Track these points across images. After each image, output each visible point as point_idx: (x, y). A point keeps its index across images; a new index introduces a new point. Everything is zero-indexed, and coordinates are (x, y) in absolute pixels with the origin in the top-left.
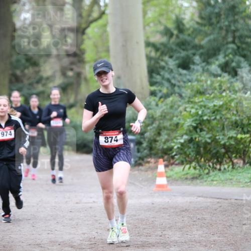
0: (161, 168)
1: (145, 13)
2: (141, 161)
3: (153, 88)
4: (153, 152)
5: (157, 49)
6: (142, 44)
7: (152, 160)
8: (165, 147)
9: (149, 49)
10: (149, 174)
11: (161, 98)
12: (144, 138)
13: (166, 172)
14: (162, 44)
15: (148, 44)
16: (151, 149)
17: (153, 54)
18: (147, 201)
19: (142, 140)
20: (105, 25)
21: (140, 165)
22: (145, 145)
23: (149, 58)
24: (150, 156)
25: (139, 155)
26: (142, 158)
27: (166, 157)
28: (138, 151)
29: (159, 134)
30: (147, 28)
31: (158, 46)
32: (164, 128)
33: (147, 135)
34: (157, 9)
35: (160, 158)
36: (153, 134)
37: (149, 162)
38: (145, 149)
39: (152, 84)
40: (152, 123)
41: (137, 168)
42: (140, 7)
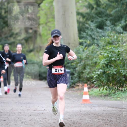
0: (86, 89)
2: (73, 85)
3: (81, 41)
4: (81, 79)
5: (84, 17)
6: (75, 14)
7: (81, 85)
8: (88, 76)
9: (79, 16)
10: (79, 93)
11: (86, 46)
12: (75, 71)
13: (89, 92)
14: (87, 13)
15: (78, 14)
16: (80, 77)
17: (81, 20)
18: (77, 109)
19: (74, 72)
21: (73, 87)
22: (76, 75)
23: (79, 22)
24: (79, 82)
25: (72, 81)
26: (74, 83)
27: (89, 83)
28: (72, 79)
29: (85, 68)
30: (78, 4)
31: (85, 15)
32: (88, 65)
33: (77, 69)
35: (85, 83)
36: (81, 68)
37: (78, 86)
38: (76, 78)
39: (80, 38)
40: (81, 62)
41: (71, 89)
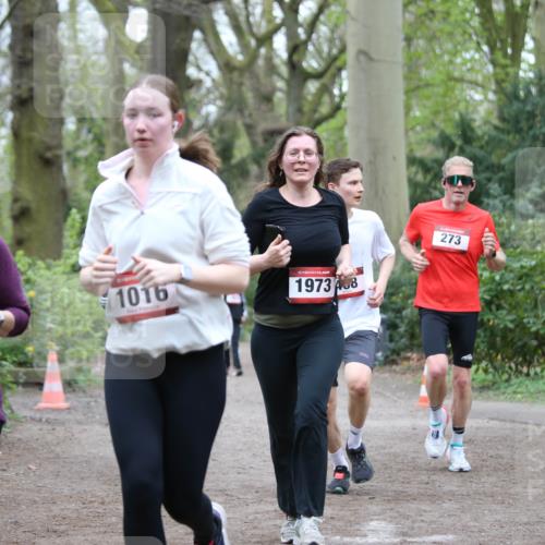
1: (408, 109)
2: (395, 357)
4: (416, 342)
5: (426, 170)
6: (403, 161)
7: (415, 356)
9: (414, 169)
10: (408, 379)
12: (402, 318)
15: (412, 161)
16: (412, 336)
17: (420, 177)
18: (404, 423)
19: (398, 321)
20: (341, 129)
21: (394, 362)
22: (402, 329)
23: (413, 184)
24: (410, 348)
25: (392, 345)
26: (396, 352)
28: (391, 340)
30: (411, 133)
31: (430, 164)
33: (406, 312)
34: (429, 103)
37: (408, 359)
38: (402, 337)
41: (387, 368)
42: (400, 98)
